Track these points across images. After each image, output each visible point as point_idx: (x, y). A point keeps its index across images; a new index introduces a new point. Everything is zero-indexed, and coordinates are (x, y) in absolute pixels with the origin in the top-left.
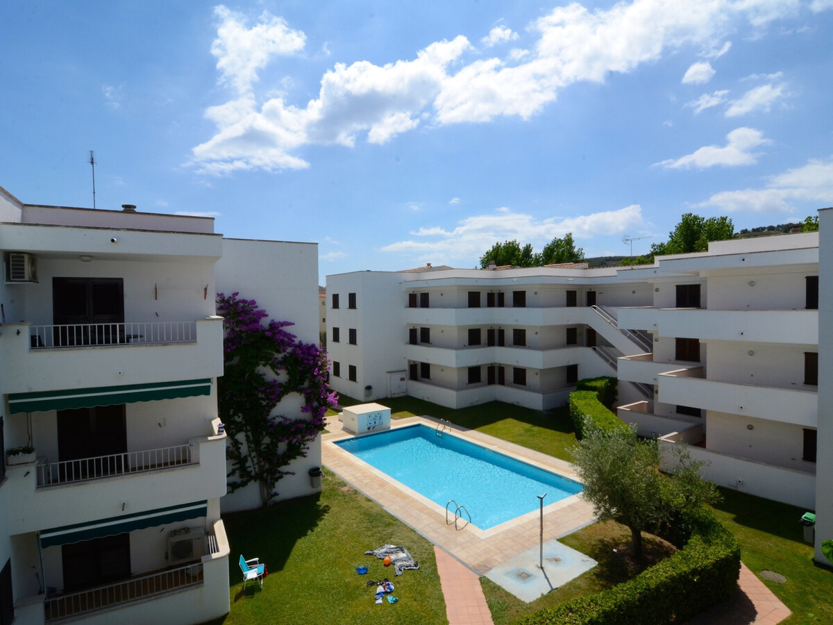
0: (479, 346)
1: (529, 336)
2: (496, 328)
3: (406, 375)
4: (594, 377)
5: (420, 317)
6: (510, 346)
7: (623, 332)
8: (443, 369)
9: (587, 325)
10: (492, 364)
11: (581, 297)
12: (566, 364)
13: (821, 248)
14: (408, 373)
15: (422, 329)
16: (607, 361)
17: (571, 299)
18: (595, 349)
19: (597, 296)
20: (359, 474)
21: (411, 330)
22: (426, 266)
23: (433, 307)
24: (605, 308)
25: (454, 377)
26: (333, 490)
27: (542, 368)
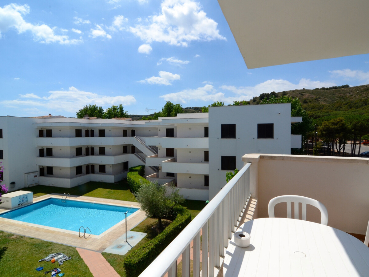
0: (81, 156)
1: (107, 150)
2: (90, 147)
3: (38, 174)
4: (136, 166)
5: (46, 142)
6: (97, 155)
7: (147, 147)
8: (61, 168)
9: (132, 144)
10: (88, 164)
11: (129, 132)
12: (124, 162)
13: (209, 118)
14: (39, 173)
15: (47, 149)
16: (140, 159)
17: (125, 133)
18: (135, 154)
19: (136, 132)
20: (20, 228)
21: (40, 150)
22: (48, 115)
23: (54, 137)
24: (139, 137)
25: (68, 172)
26: (5, 239)
27: (113, 164)
